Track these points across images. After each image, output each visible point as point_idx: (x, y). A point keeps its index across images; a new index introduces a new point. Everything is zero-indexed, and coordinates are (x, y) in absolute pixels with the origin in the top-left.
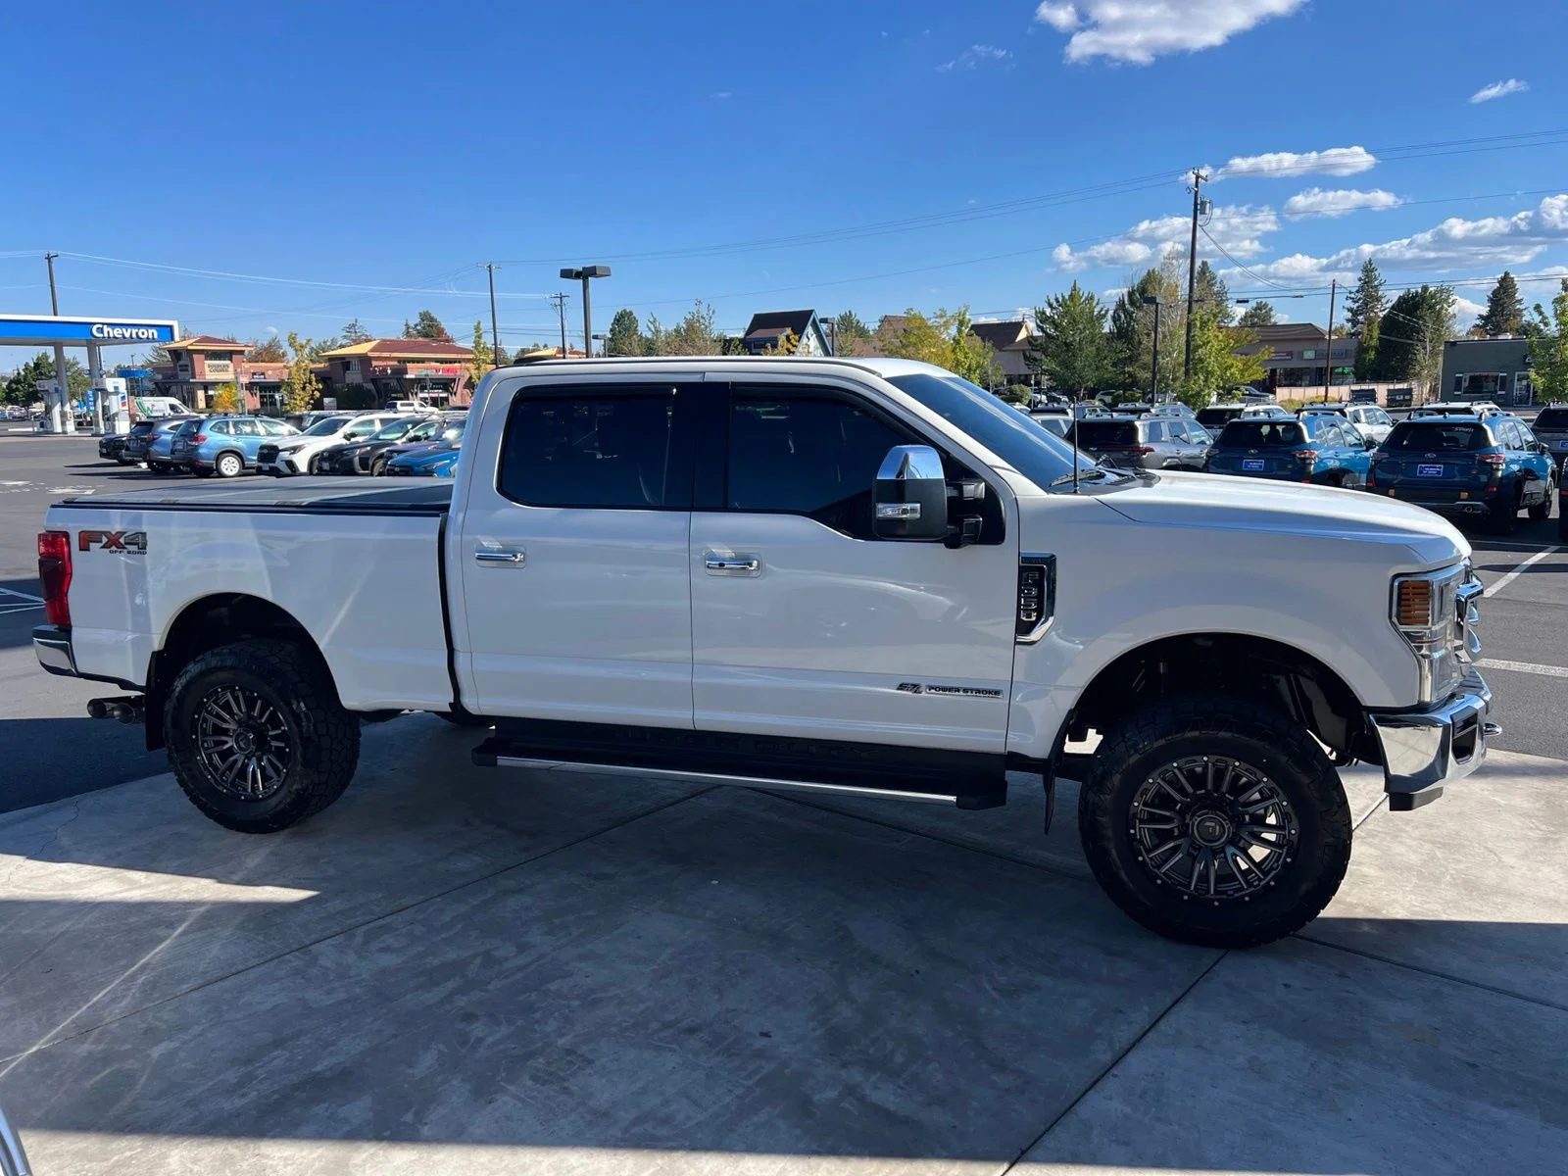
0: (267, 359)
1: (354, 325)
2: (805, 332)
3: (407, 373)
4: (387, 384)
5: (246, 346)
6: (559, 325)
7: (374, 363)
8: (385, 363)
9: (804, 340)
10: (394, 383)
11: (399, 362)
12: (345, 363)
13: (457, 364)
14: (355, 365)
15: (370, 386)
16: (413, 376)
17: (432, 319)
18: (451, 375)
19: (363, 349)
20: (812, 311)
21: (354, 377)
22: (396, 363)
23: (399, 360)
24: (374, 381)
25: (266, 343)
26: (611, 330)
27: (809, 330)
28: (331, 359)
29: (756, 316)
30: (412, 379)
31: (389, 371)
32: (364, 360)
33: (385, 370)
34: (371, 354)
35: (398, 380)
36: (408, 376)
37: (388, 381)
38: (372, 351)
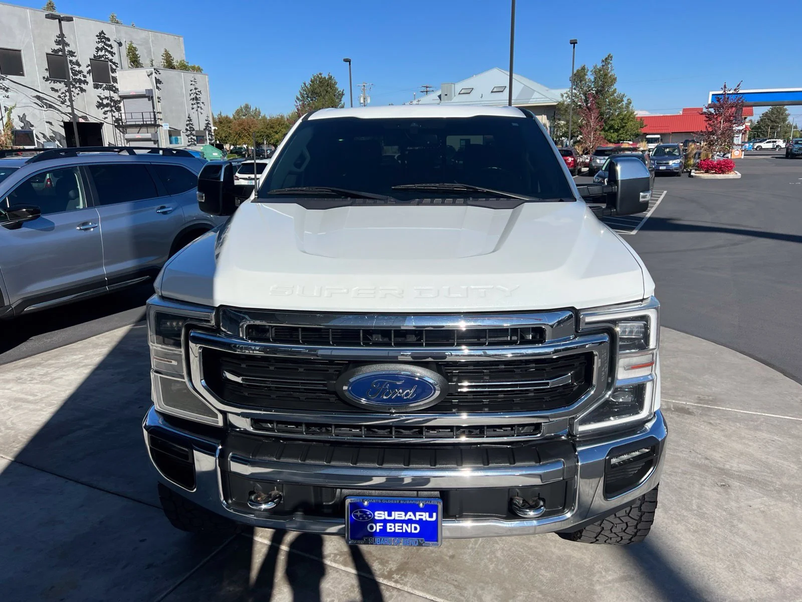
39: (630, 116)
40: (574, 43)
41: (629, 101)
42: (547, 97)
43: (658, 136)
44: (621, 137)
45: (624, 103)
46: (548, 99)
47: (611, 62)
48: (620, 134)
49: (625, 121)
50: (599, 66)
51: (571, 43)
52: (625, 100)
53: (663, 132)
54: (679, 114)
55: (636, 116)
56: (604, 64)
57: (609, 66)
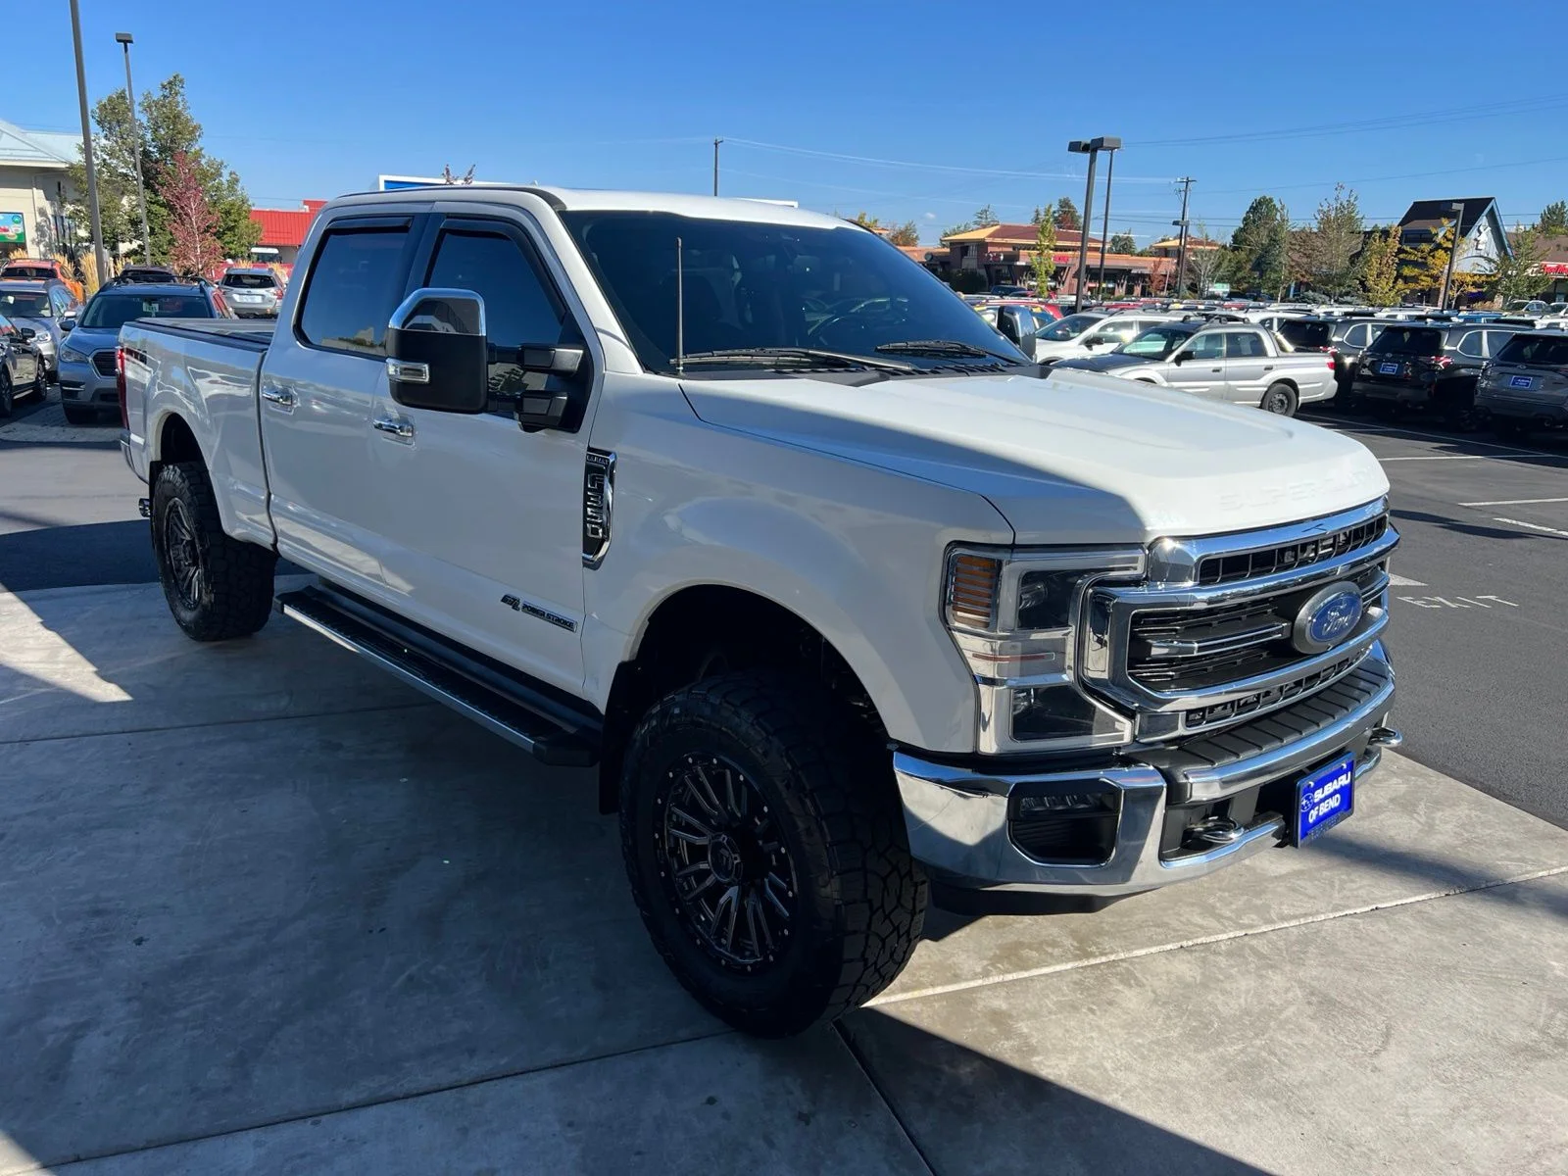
0: (901, 242)
1: (986, 211)
2: (1477, 224)
3: (1018, 260)
4: (998, 271)
5: (883, 229)
6: (1181, 212)
7: (990, 249)
8: (1000, 249)
9: (1473, 234)
10: (1005, 270)
11: (1014, 249)
12: (962, 248)
13: (1070, 253)
14: (973, 252)
15: (983, 272)
16: (1024, 264)
17: (1070, 207)
18: (1062, 264)
19: (981, 234)
20: (1490, 200)
21: (970, 263)
22: (1011, 250)
23: (1015, 247)
24: (987, 267)
25: (903, 228)
26: (1245, 219)
27: (1483, 221)
28: (953, 244)
29: (1415, 203)
30: (1022, 266)
31: (1002, 257)
32: (982, 245)
33: (998, 255)
34: (988, 240)
35: (1010, 266)
36: (1018, 263)
37: (1000, 268)
38: (989, 236)
39: (240, 207)
40: (126, 41)
41: (233, 176)
42: (37, 150)
43: (275, 251)
44: (231, 249)
45: (225, 178)
46: (40, 154)
47: (181, 90)
48: (228, 243)
49: (232, 217)
50: (157, 95)
51: (119, 41)
52: (225, 173)
53: (282, 243)
54: (303, 211)
55: (253, 208)
56: (167, 92)
57: (179, 98)
